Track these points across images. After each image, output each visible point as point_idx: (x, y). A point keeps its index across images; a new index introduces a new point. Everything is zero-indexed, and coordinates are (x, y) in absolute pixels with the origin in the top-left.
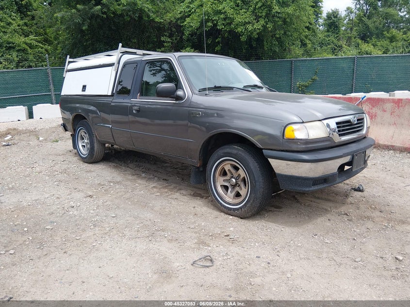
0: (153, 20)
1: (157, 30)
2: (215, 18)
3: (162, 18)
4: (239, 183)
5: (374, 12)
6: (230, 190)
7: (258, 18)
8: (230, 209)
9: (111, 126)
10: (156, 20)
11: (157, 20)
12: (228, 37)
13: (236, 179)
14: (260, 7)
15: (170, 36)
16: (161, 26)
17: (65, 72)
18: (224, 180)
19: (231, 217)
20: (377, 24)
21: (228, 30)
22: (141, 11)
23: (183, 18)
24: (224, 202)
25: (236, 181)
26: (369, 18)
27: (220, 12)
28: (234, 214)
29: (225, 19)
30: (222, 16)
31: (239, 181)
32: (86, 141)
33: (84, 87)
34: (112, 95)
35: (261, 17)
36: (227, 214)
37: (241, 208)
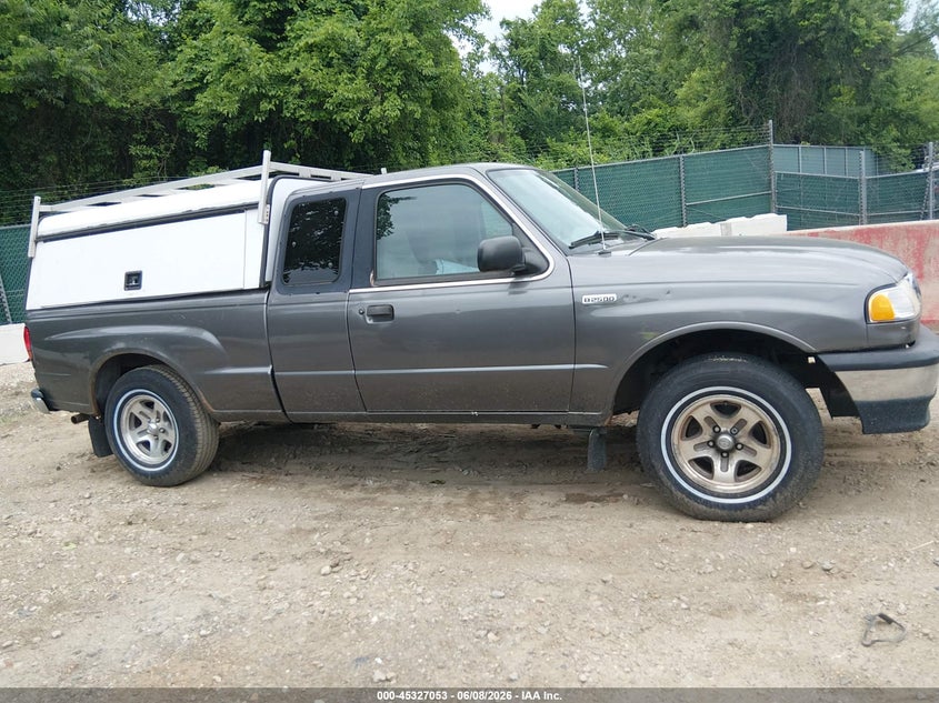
0: (101, 104)
1: (112, 129)
2: (273, 93)
3: (124, 99)
4: (742, 440)
5: (536, 81)
6: (717, 464)
7: (381, 91)
8: (741, 506)
9: (268, 370)
10: (110, 104)
11: (113, 102)
12: (311, 137)
13: (731, 434)
14: (384, 69)
15: (151, 142)
16: (125, 119)
17: (31, 243)
18: (696, 447)
19: (750, 526)
20: (547, 105)
21: (313, 120)
22: (71, 82)
23: (189, 96)
24: (712, 495)
25: (735, 439)
26: (531, 92)
27: (286, 80)
28: (757, 514)
29: (301, 96)
30: (297, 89)
31: (740, 437)
32: (153, 426)
33: (133, 279)
34: (265, 287)
35: (390, 90)
36: (734, 521)
37: (772, 495)
